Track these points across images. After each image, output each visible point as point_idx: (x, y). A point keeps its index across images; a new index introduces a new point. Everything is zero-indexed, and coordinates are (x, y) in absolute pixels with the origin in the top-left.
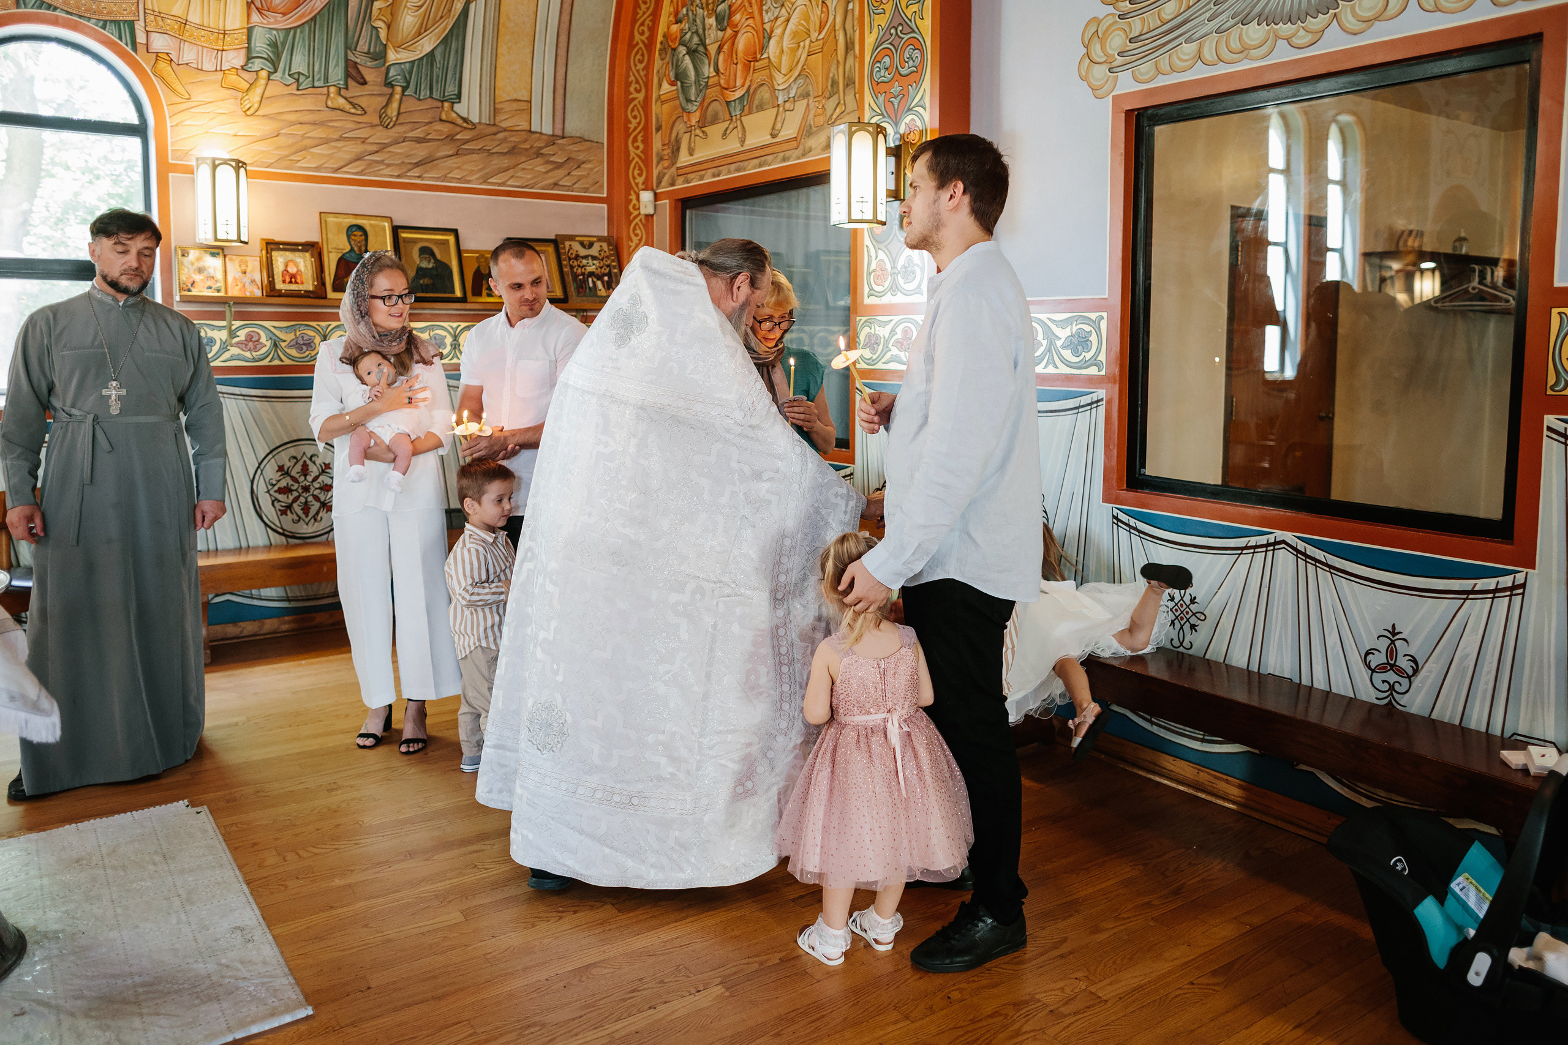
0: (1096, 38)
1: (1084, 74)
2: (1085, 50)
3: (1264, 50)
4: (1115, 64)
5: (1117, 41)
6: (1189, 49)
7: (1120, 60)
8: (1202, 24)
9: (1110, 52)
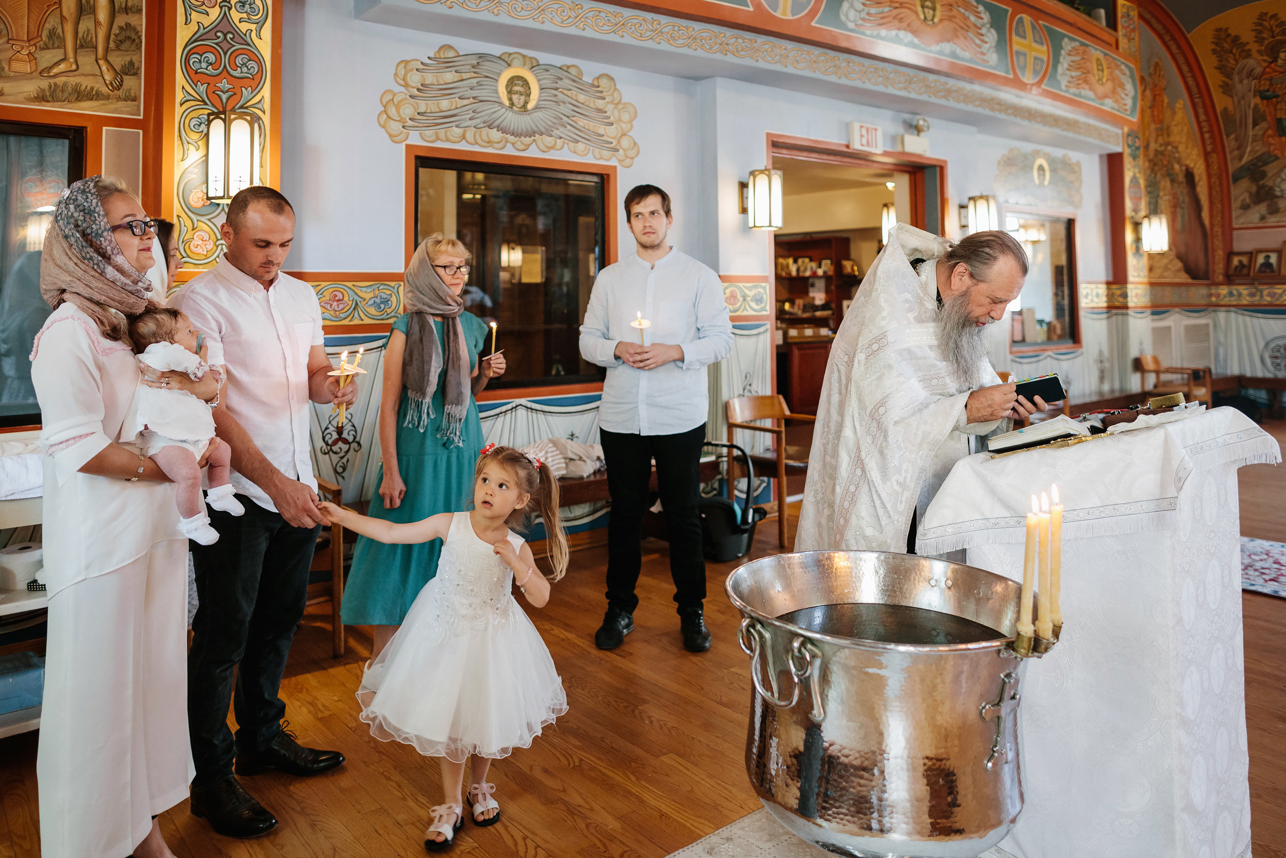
0: (392, 104)
1: (382, 123)
2: (383, 109)
3: (500, 145)
4: (407, 124)
5: (408, 111)
6: (459, 131)
7: (410, 123)
8: (465, 120)
9: (404, 116)
